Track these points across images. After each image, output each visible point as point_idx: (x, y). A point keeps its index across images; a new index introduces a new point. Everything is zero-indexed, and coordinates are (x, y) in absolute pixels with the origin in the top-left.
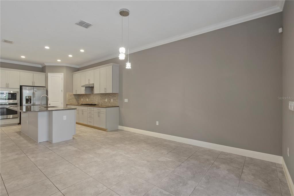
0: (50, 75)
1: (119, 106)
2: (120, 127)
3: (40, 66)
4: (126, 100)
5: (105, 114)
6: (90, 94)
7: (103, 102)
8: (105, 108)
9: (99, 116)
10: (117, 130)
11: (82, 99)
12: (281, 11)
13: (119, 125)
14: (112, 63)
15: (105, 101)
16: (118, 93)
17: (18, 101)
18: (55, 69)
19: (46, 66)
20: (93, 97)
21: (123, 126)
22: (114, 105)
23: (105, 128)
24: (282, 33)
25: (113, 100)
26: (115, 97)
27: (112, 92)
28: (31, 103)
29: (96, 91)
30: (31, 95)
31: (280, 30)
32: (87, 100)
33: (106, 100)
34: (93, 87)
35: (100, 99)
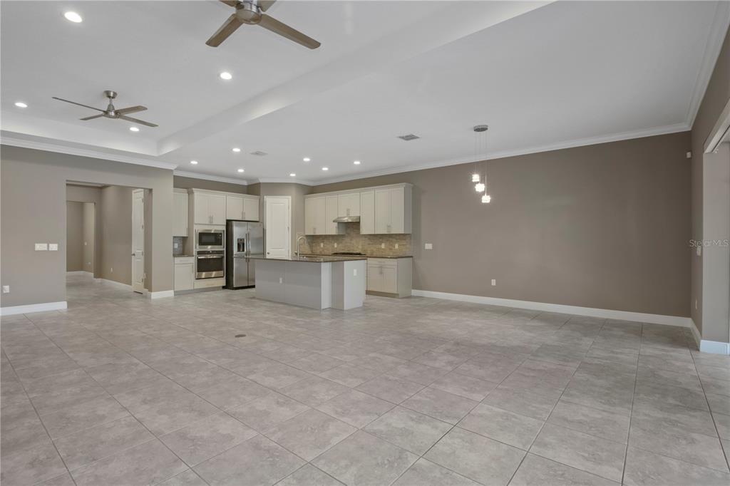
0: (269, 200)
1: (411, 257)
2: (415, 292)
3: (245, 183)
4: (429, 246)
5: (396, 269)
6: (343, 236)
7: (375, 250)
8: (396, 258)
9: (381, 273)
10: (410, 297)
11: (322, 245)
12: (690, 129)
13: (413, 288)
14: (405, 183)
15: (381, 248)
16: (411, 232)
17: (222, 248)
18: (277, 188)
19: (260, 183)
20: (351, 240)
21: (421, 289)
22: (401, 255)
23: (396, 292)
24: (690, 158)
25: (399, 245)
26: (405, 240)
27: (403, 233)
28: (243, 250)
29: (365, 230)
30: (244, 237)
31: (689, 155)
32: (336, 246)
33: (383, 246)
34: (359, 222)
35: (369, 244)
